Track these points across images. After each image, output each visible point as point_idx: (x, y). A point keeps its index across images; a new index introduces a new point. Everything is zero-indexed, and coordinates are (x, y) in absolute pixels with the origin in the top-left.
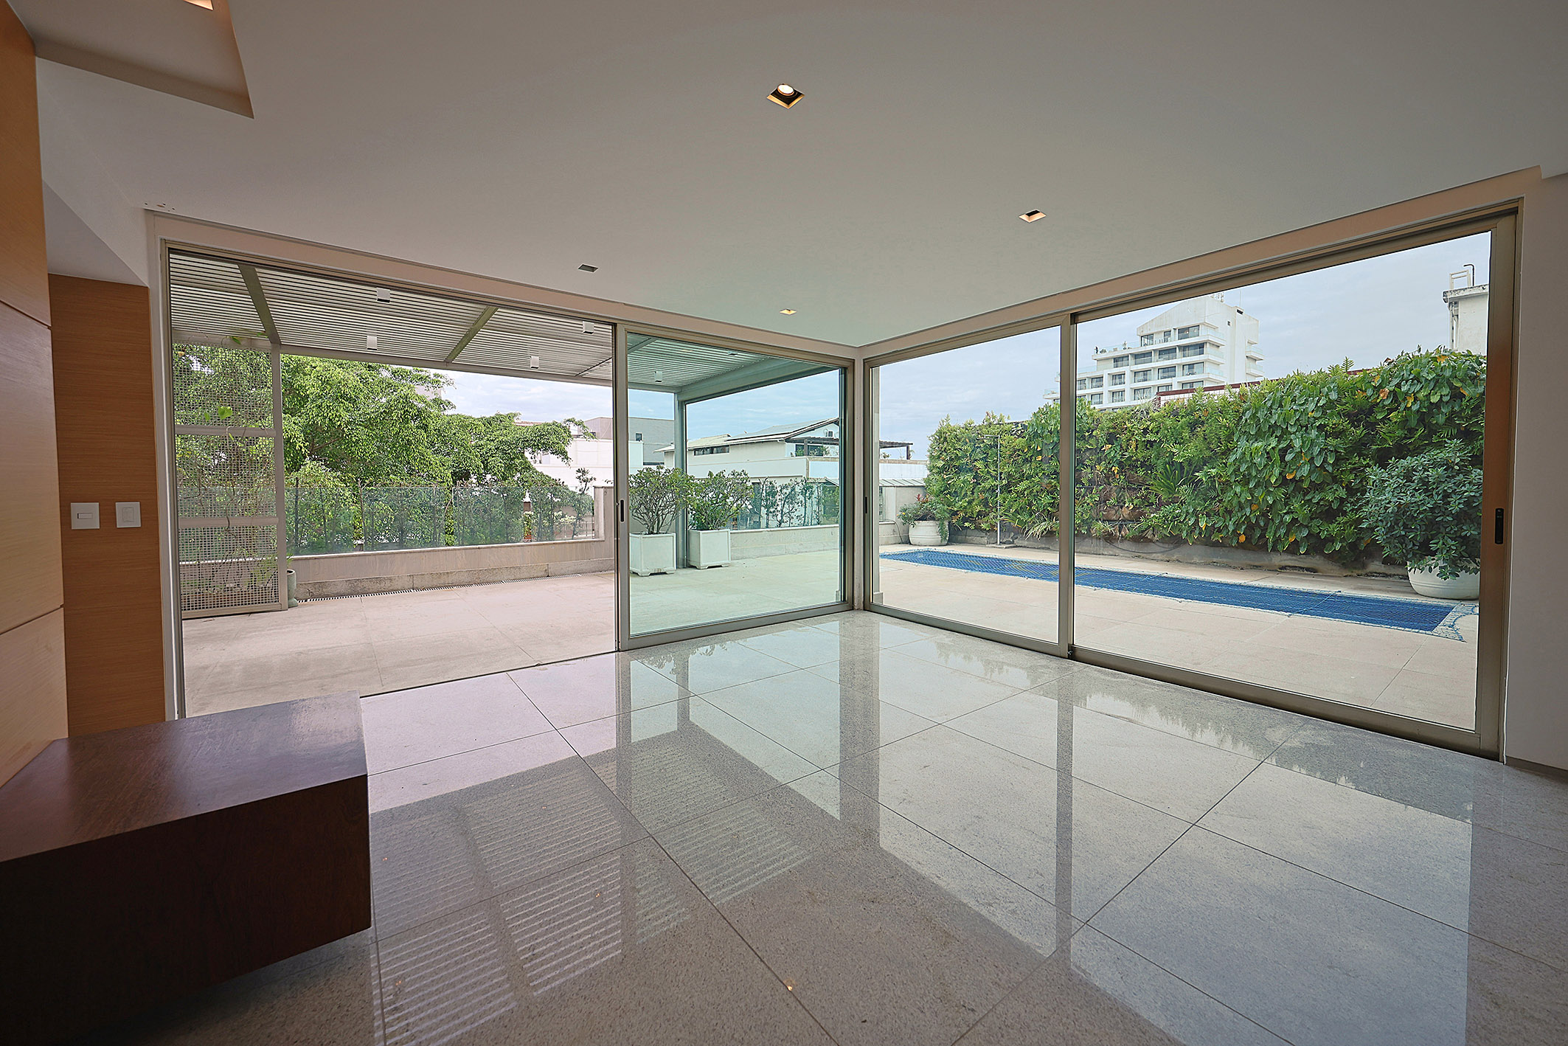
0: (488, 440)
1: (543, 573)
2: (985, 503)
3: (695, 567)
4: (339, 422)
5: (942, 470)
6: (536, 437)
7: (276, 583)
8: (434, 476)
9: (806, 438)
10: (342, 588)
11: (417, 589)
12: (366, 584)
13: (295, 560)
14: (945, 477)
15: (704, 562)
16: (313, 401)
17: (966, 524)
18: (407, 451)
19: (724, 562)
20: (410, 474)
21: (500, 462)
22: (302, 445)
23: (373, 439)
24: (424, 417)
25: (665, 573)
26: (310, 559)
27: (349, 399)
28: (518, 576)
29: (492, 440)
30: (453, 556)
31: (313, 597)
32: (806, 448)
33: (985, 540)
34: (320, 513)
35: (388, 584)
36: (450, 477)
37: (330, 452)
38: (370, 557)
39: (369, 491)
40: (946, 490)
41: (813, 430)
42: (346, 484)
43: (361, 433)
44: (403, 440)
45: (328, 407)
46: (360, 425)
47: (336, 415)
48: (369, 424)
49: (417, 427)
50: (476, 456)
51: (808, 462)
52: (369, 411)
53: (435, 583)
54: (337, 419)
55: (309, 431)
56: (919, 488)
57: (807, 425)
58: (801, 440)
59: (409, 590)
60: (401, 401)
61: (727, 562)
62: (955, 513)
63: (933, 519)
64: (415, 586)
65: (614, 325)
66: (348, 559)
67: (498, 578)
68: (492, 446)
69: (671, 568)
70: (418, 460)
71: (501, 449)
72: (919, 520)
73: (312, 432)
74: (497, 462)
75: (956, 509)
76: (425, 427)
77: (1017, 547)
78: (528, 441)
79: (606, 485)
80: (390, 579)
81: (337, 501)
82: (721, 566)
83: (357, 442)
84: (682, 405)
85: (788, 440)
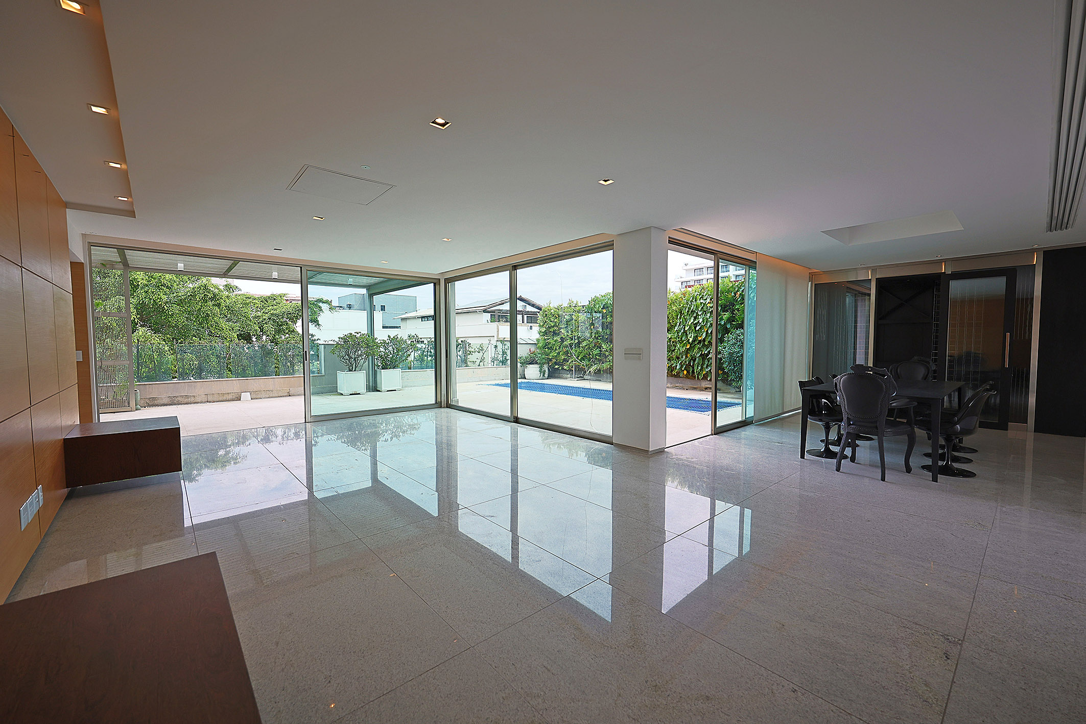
0: (264, 313)
1: (286, 394)
2: (567, 353)
3: (379, 391)
4: (160, 303)
5: (545, 333)
6: (296, 311)
7: (129, 397)
8: (225, 337)
9: (497, 310)
10: (165, 401)
11: (210, 402)
12: (179, 399)
13: (138, 385)
14: (546, 338)
15: (384, 388)
16: (142, 288)
17: (556, 367)
18: (207, 320)
19: (397, 388)
20: (210, 335)
21: (272, 328)
22: (135, 317)
23: (183, 313)
24: (218, 299)
25: (359, 394)
26: (147, 384)
27: (168, 287)
28: (271, 396)
29: (267, 313)
30: (232, 384)
31: (149, 406)
32: (496, 316)
33: (569, 376)
34: (151, 359)
35: (193, 399)
36: (236, 337)
37: (154, 321)
38: (182, 384)
39: (181, 347)
40: (546, 346)
41: (503, 304)
42: (166, 342)
43: (176, 309)
44: (203, 314)
45: (153, 292)
46: (174, 304)
47: (158, 298)
48: (180, 303)
49: (214, 305)
50: (255, 323)
51: (498, 326)
52: (180, 294)
53: (221, 399)
54: (159, 300)
55: (139, 308)
56: (533, 345)
57: (498, 301)
58: (493, 311)
59: (205, 402)
60: (202, 288)
61: (399, 388)
62: (551, 360)
63: (537, 363)
64: (209, 400)
65: (301, 267)
66: (169, 385)
67: (259, 396)
68: (266, 316)
69: (363, 391)
70: (214, 327)
71: (272, 318)
72: (529, 364)
73: (142, 308)
74: (270, 327)
75: (550, 357)
76: (219, 305)
77: (585, 379)
78: (290, 314)
79: (324, 343)
80: (194, 396)
81: (161, 353)
82: (395, 390)
83: (172, 315)
84: (371, 296)
85: (485, 311)
